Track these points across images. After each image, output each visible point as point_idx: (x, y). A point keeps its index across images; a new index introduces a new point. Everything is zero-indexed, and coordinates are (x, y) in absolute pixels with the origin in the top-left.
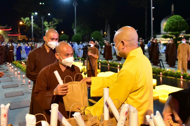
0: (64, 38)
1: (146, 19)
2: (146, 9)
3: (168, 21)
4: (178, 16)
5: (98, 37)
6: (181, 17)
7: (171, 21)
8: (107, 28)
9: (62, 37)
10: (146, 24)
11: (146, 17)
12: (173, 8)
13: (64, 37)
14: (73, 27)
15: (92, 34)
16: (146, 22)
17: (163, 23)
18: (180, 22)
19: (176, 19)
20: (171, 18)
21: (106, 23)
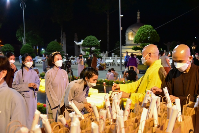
0: (9, 50)
1: (108, 27)
2: (108, 16)
3: (138, 31)
4: (149, 26)
6: (152, 27)
7: (142, 31)
8: (62, 37)
9: (5, 48)
10: (108, 34)
11: (108, 25)
12: (138, 15)
13: (8, 48)
14: (17, 35)
16: (108, 31)
17: (128, 33)
18: (151, 32)
19: (147, 29)
21: (62, 31)
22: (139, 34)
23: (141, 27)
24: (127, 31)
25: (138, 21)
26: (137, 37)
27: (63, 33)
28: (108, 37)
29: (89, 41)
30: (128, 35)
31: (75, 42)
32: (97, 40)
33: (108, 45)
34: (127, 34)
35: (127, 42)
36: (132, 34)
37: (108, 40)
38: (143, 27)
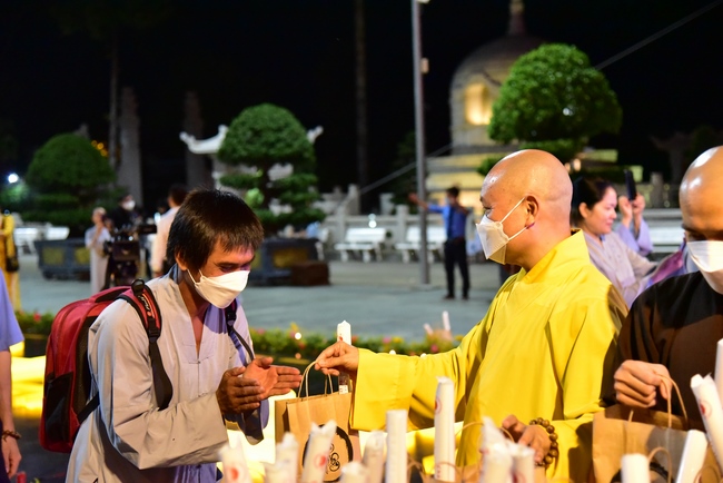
1: (361, 58)
3: (511, 76)
4: (567, 51)
5: (80, 175)
6: (579, 57)
7: (529, 76)
8: (119, 112)
10: (361, 94)
11: (360, 47)
15: (38, 152)
16: (361, 81)
17: (460, 86)
18: (577, 82)
19: (557, 67)
20: (527, 62)
21: (114, 82)
22: (515, 95)
23: (523, 58)
24: (459, 78)
25: (515, 26)
26: (504, 107)
27: (119, 93)
28: (362, 110)
29: (257, 133)
30: (464, 100)
31: (184, 137)
32: (296, 125)
33: (361, 152)
34: (456, 95)
35: (459, 138)
36: (485, 95)
37: (362, 128)
38: (532, 55)
